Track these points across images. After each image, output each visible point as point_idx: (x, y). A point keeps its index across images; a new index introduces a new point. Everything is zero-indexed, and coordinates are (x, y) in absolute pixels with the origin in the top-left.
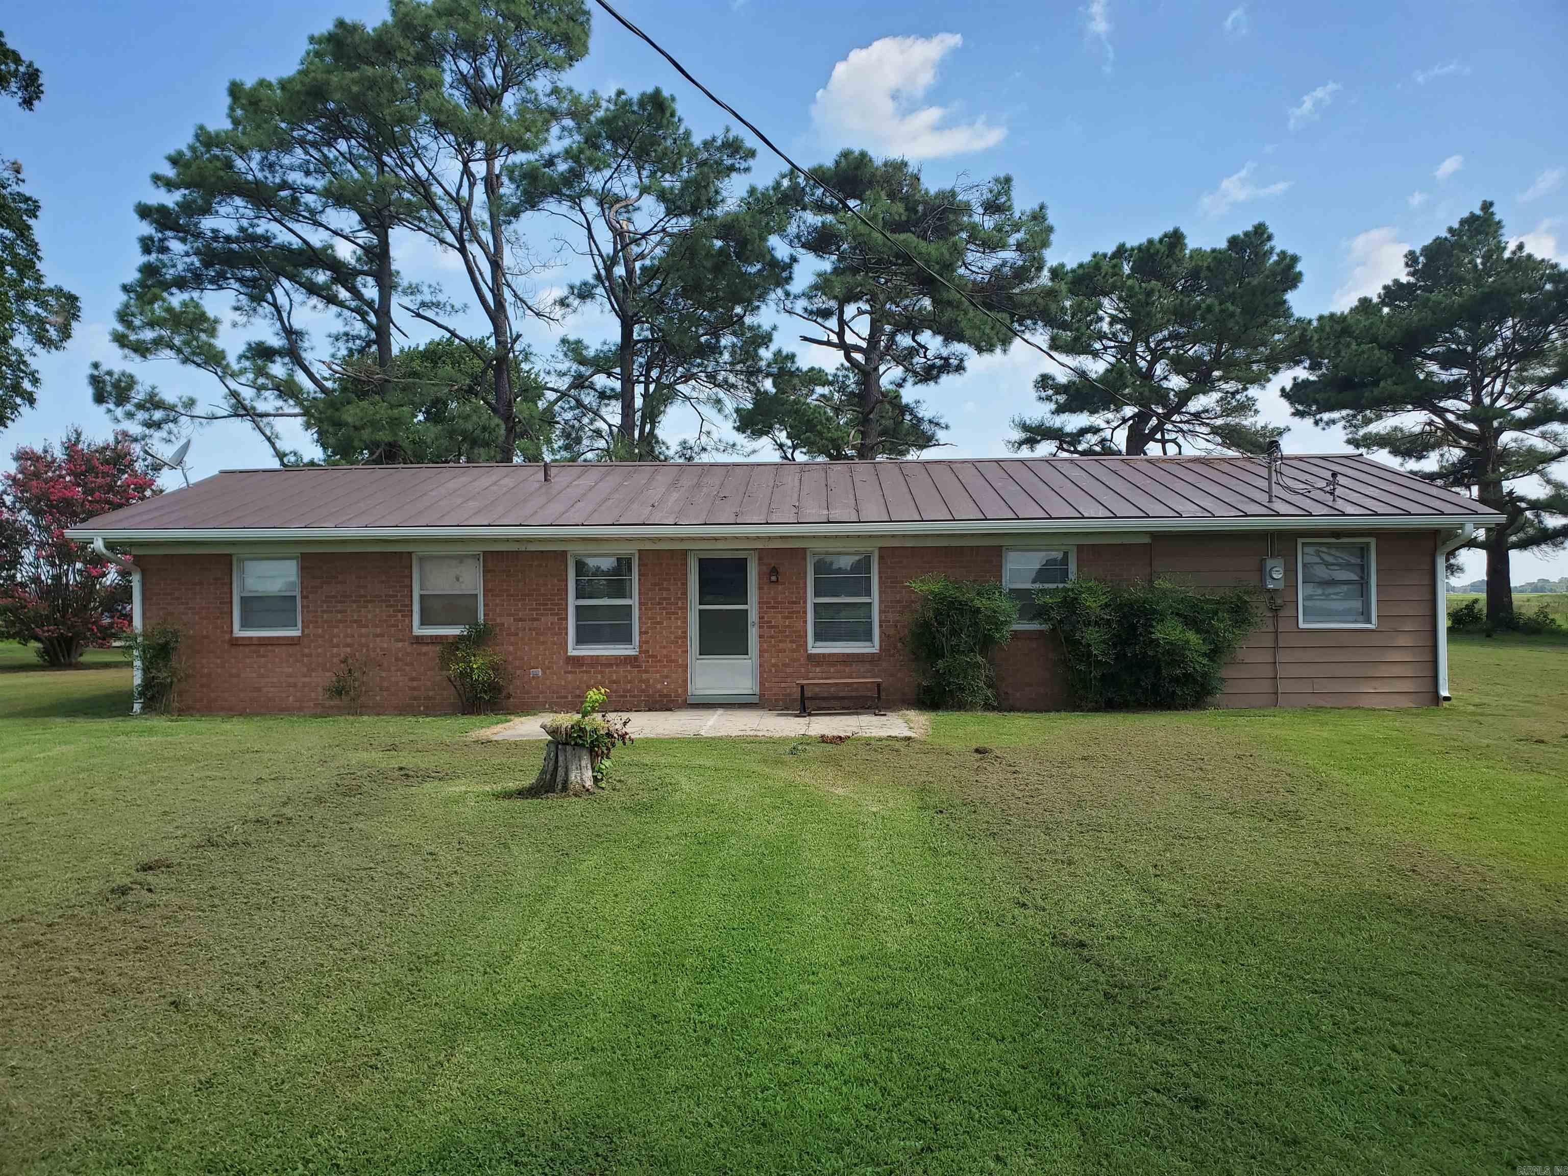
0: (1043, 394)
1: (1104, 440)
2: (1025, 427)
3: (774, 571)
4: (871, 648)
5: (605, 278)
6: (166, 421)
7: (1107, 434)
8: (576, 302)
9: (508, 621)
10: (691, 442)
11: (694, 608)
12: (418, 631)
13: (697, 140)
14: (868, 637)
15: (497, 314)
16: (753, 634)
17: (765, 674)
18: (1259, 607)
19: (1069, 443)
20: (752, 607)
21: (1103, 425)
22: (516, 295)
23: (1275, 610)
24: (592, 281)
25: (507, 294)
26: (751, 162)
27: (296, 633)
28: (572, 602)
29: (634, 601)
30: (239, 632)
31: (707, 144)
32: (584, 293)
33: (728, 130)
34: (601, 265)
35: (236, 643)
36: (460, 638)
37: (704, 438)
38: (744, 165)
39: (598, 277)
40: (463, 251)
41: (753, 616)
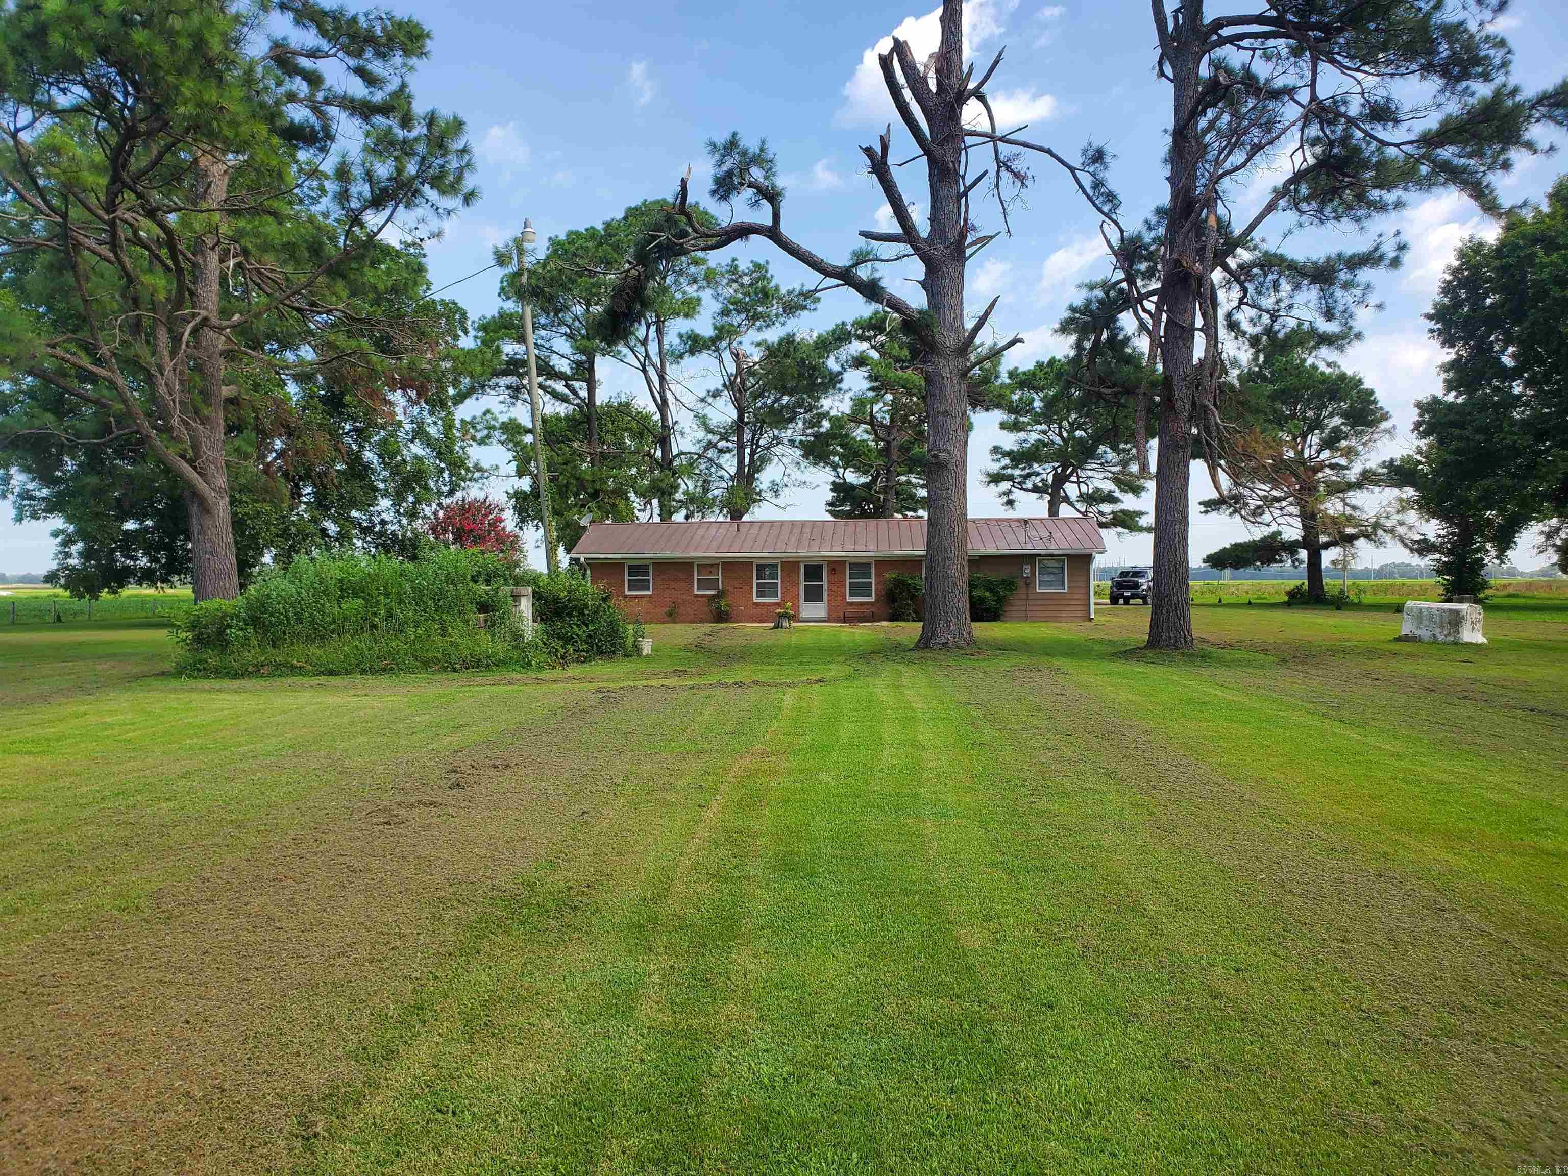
0: (995, 457)
1: (1043, 480)
2: (988, 475)
3: (834, 569)
4: (872, 599)
5: (730, 386)
6: (481, 478)
7: (1044, 476)
8: (710, 400)
9: (731, 589)
10: (778, 481)
11: (802, 583)
12: (696, 592)
13: (783, 291)
14: (870, 595)
15: (663, 406)
16: (825, 594)
17: (830, 611)
18: (1020, 583)
19: (1019, 483)
20: (825, 584)
21: (1041, 471)
22: (677, 399)
23: (1027, 585)
24: (721, 388)
25: (669, 395)
26: (818, 306)
27: (650, 593)
28: (755, 581)
29: (779, 581)
30: (627, 593)
31: (789, 293)
32: (716, 394)
33: (803, 285)
34: (726, 378)
35: (626, 596)
36: (713, 595)
37: (786, 478)
38: (813, 306)
39: (724, 385)
40: (644, 371)
41: (825, 587)
